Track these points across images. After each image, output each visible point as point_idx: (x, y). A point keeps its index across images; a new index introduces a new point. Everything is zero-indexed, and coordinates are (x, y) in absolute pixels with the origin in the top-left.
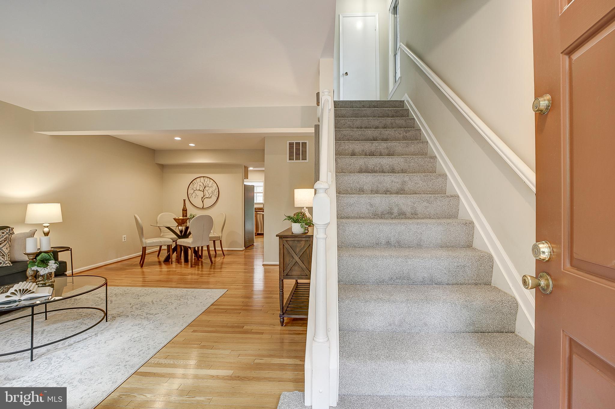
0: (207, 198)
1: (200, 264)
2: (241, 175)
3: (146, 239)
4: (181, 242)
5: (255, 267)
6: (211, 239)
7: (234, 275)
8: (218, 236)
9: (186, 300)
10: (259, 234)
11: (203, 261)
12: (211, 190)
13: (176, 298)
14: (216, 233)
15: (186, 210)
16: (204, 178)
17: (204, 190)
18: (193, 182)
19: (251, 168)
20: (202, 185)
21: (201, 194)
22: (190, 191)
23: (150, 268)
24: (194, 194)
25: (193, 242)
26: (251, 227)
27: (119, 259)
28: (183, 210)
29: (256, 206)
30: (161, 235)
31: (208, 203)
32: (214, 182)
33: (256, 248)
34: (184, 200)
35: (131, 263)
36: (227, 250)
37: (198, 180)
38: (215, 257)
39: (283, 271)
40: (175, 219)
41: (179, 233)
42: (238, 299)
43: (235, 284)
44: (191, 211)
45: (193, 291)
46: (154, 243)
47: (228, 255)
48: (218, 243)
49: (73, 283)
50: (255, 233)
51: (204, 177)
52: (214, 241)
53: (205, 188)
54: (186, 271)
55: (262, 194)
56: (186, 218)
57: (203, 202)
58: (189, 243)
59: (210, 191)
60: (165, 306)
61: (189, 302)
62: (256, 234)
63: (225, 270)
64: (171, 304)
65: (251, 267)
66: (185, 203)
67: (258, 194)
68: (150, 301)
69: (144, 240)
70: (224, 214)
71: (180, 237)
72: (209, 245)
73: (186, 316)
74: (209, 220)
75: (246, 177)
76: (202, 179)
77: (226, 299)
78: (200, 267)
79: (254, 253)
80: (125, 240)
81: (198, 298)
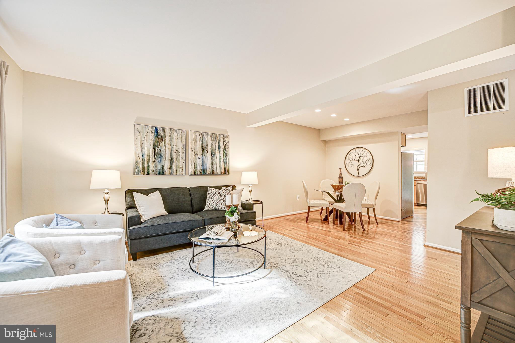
0: (362, 167)
1: (353, 229)
2: (397, 143)
3: (310, 200)
4: (336, 206)
5: (414, 246)
6: (363, 206)
7: (386, 250)
8: (371, 204)
9: (330, 268)
10: (419, 205)
11: (356, 226)
12: (365, 159)
13: (322, 263)
14: (370, 201)
15: (342, 178)
16: (359, 149)
17: (359, 160)
18: (349, 153)
19: (409, 136)
20: (357, 155)
21: (356, 163)
22: (347, 161)
23: (312, 225)
24: (350, 164)
25: (345, 208)
26: (410, 196)
27: (295, 213)
28: (339, 178)
29: (415, 175)
30: (323, 198)
31: (363, 171)
32: (368, 152)
33: (416, 221)
34: (340, 169)
35: (301, 217)
36: (381, 218)
37: (354, 151)
38: (369, 223)
39: (471, 293)
40: (332, 185)
41: (336, 198)
42: (387, 289)
43: (386, 265)
44: (346, 178)
45: (338, 259)
46: (315, 204)
47: (382, 224)
48: (371, 210)
49: (263, 227)
50: (414, 203)
51: (359, 147)
52: (368, 209)
53: (360, 158)
54: (338, 233)
55: (423, 163)
56: (342, 185)
57: (358, 171)
58: (342, 208)
59: (364, 161)
60: (310, 269)
61: (332, 273)
62: (416, 204)
63: (376, 241)
64: (315, 268)
65: (408, 245)
66: (341, 172)
67: (418, 163)
68: (300, 259)
69: (308, 201)
70: (378, 182)
71: (336, 201)
72: (361, 212)
73: (324, 290)
74: (362, 187)
75: (403, 144)
76: (357, 150)
77: (371, 282)
78: (353, 232)
79: (412, 226)
80: (299, 199)
81: (342, 271)
